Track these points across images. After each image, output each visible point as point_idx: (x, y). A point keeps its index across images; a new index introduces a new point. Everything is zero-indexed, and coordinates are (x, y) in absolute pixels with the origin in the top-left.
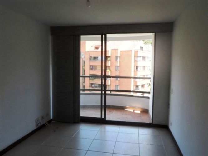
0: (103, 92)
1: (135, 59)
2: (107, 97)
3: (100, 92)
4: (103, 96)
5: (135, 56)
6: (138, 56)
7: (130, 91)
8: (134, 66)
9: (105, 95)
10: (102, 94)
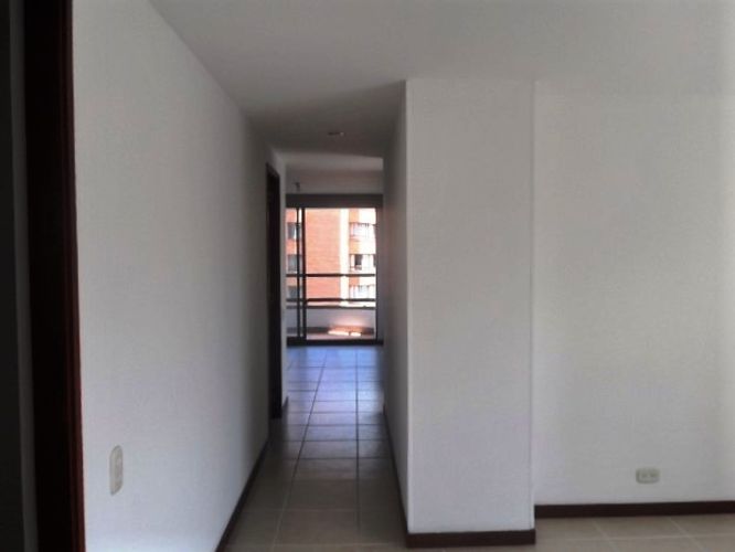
0: (301, 304)
1: (350, 231)
2: (308, 311)
3: (295, 304)
4: (301, 311)
5: (350, 224)
6: (359, 224)
7: (340, 300)
8: (350, 255)
9: (305, 307)
10: (298, 308)
